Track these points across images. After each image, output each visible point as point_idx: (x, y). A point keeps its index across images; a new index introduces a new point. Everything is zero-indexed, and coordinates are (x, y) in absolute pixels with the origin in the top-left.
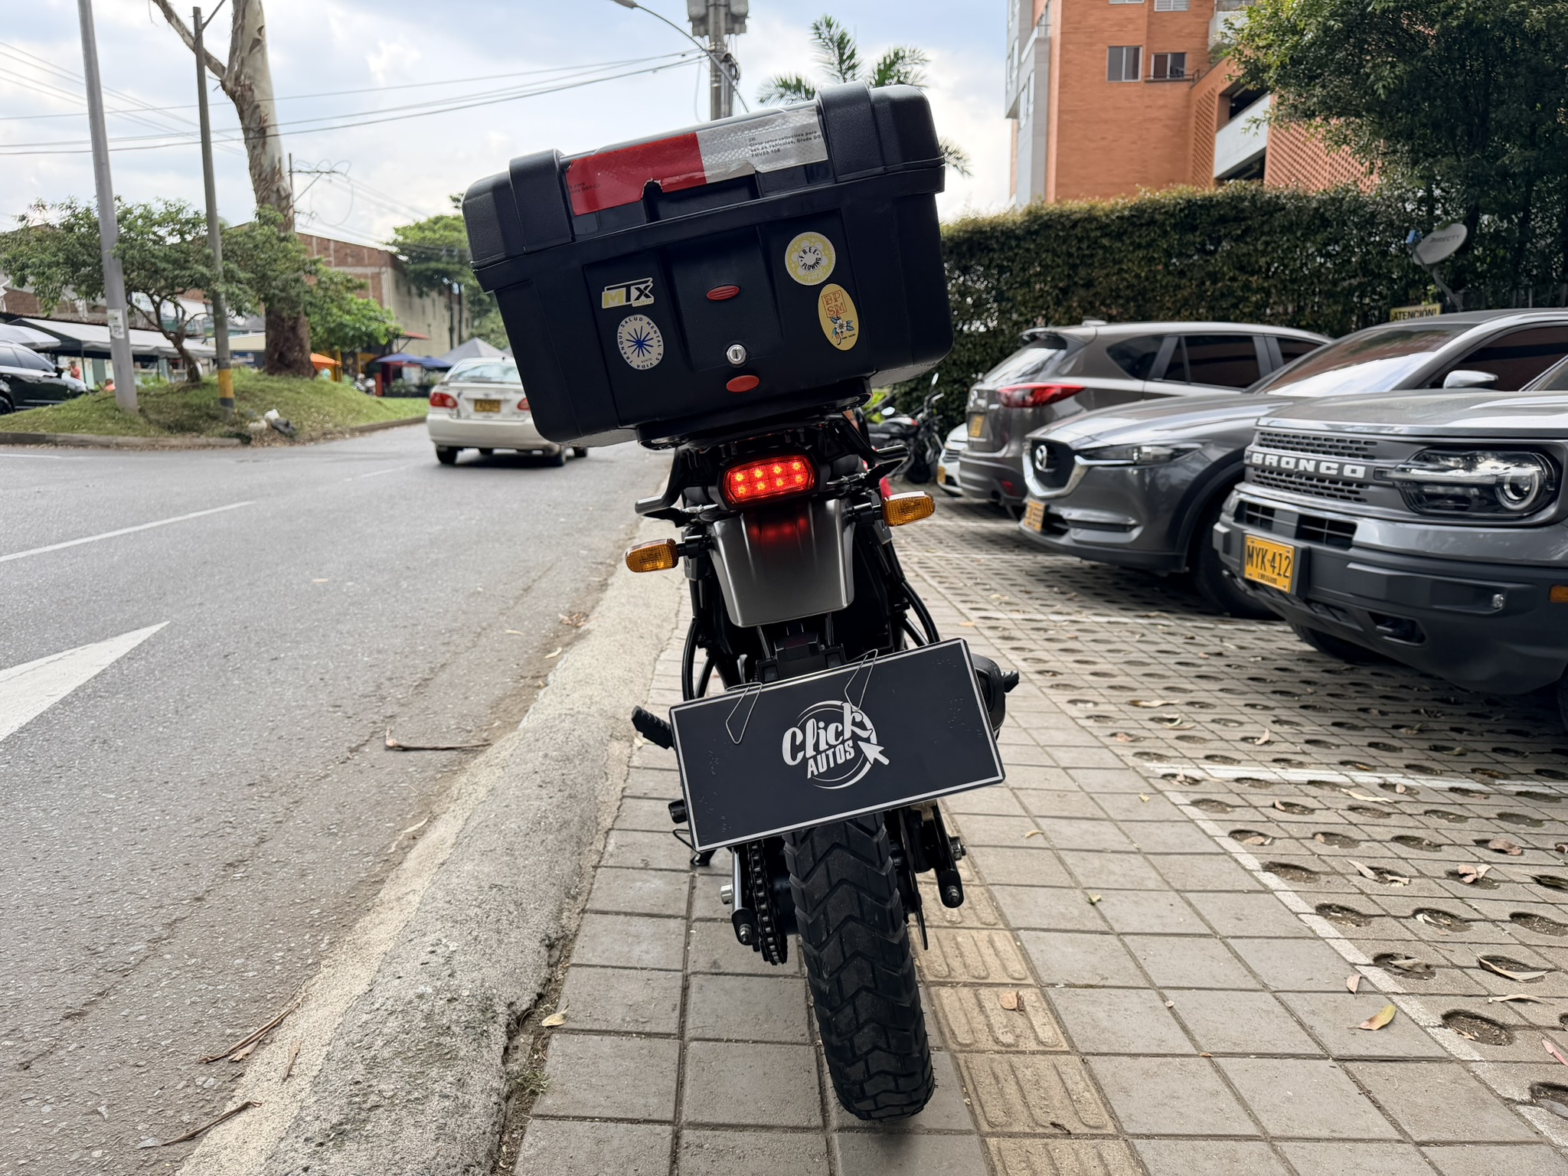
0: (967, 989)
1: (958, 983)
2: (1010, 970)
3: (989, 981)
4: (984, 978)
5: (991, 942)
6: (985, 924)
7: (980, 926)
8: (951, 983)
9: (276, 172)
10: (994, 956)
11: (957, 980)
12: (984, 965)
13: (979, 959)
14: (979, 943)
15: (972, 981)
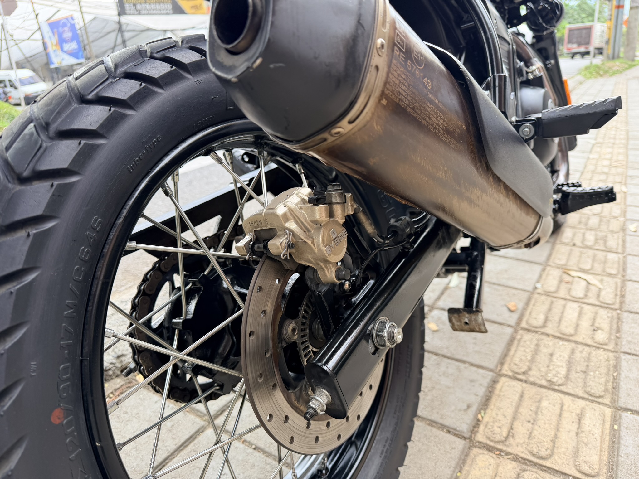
0: (514, 464)
1: (508, 454)
2: (581, 458)
3: (547, 463)
4: (542, 458)
5: (580, 417)
6: (588, 393)
7: (581, 394)
8: (501, 451)
10: (573, 434)
11: (509, 450)
12: (553, 442)
13: (552, 433)
14: (565, 414)
15: (526, 457)
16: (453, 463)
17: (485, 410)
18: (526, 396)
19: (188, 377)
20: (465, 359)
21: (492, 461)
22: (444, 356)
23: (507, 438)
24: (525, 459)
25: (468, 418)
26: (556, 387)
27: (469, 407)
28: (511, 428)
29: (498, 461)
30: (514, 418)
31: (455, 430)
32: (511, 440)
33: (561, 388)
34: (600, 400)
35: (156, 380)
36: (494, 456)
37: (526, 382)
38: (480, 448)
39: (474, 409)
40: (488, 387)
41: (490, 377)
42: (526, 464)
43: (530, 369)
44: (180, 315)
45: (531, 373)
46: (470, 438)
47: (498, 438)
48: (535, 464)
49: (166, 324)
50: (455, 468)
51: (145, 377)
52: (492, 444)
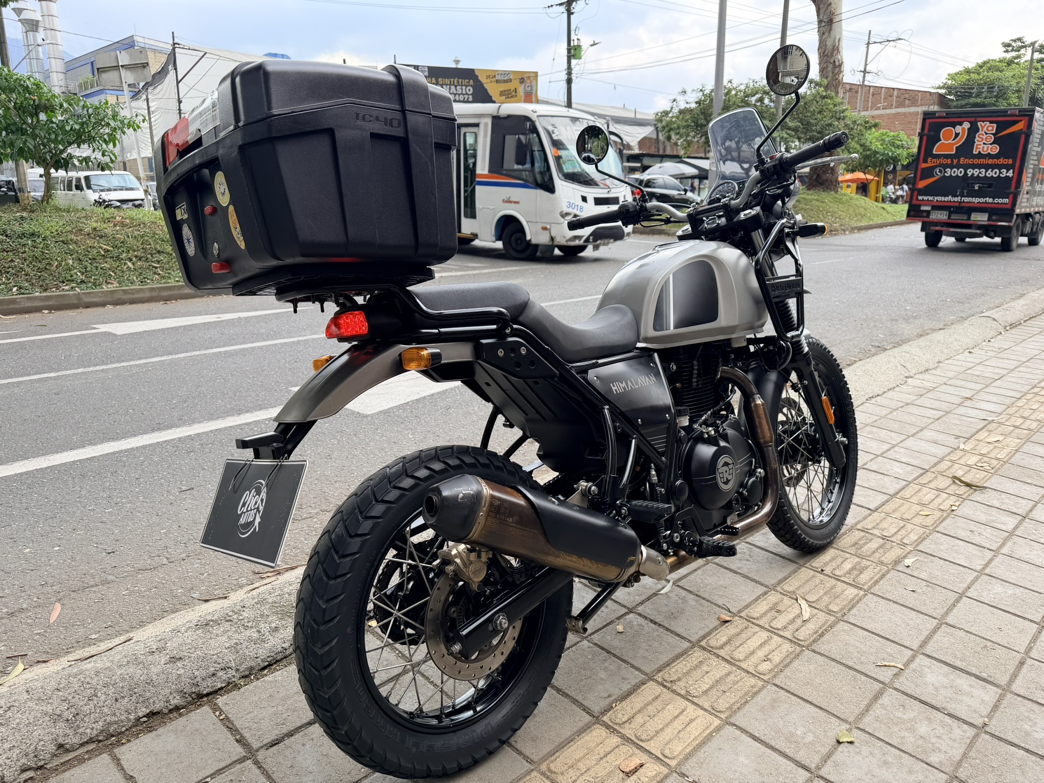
0: (619, 739)
1: (618, 732)
2: (669, 746)
3: (643, 744)
5: (691, 721)
6: (712, 707)
7: (706, 707)
8: (615, 730)
9: (836, 49)
10: (676, 731)
11: (621, 730)
12: (657, 732)
13: (661, 727)
14: (681, 717)
15: (630, 737)
16: (575, 729)
17: (622, 701)
18: (660, 699)
19: (402, 627)
20: (630, 661)
21: (604, 734)
22: (614, 655)
23: (624, 723)
24: (629, 738)
25: (604, 704)
26: (690, 698)
27: (609, 696)
28: (633, 717)
29: (609, 735)
30: (639, 711)
31: (589, 709)
32: (627, 725)
33: (695, 700)
34: (718, 714)
35: (383, 625)
36: (608, 732)
37: (669, 689)
38: (601, 725)
39: (611, 699)
40: (634, 686)
41: (640, 679)
42: (628, 742)
43: (679, 679)
44: (402, 591)
45: (678, 683)
46: (597, 718)
47: (618, 721)
48: (634, 743)
49: (395, 593)
50: (576, 733)
51: (378, 623)
52: (611, 724)
